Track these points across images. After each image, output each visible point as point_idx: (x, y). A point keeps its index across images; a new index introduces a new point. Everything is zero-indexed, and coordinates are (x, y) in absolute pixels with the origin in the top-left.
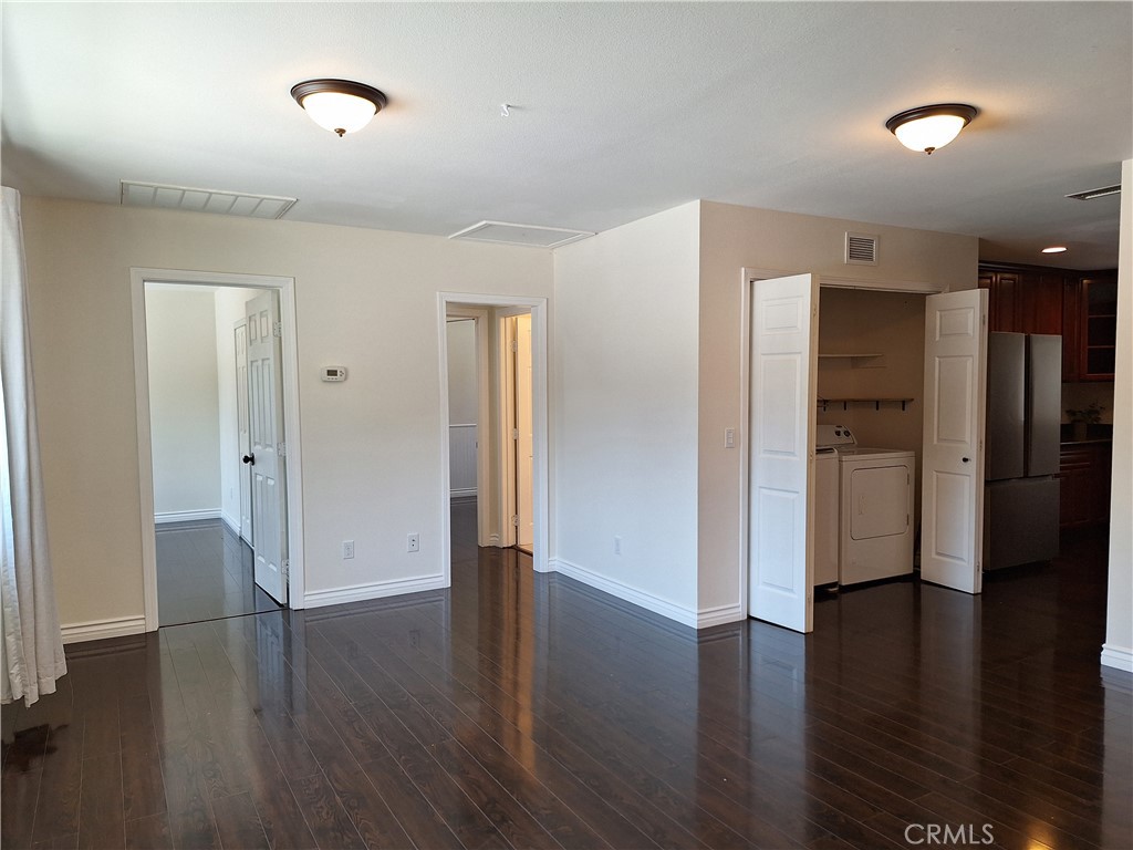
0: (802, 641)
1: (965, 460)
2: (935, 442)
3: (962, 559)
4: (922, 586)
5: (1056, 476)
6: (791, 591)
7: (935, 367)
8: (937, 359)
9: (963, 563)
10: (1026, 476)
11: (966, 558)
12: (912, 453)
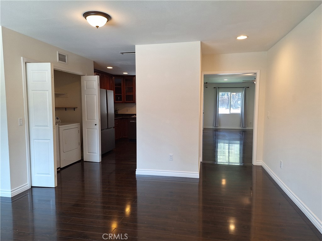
0: (54, 190)
1: (96, 125)
2: (86, 120)
3: (96, 153)
4: (84, 163)
5: (114, 128)
6: (49, 174)
7: (85, 98)
8: (86, 95)
9: (96, 154)
10: (108, 128)
11: (97, 152)
12: (79, 124)
